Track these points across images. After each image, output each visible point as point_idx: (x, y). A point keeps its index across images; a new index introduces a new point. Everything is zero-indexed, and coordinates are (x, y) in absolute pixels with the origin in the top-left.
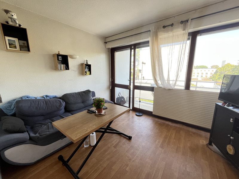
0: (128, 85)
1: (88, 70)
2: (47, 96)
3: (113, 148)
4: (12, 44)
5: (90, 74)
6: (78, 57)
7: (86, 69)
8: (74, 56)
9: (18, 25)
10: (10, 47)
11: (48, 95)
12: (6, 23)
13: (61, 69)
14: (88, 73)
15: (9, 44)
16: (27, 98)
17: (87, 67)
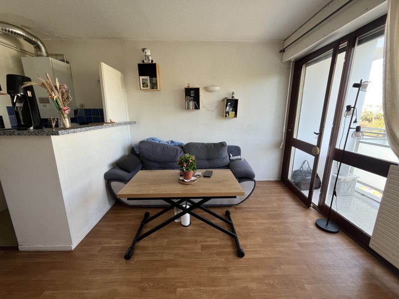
0: (314, 146)
1: (231, 109)
2: (172, 142)
3: (199, 246)
4: (145, 83)
5: (236, 115)
6: (218, 88)
7: (228, 108)
8: (212, 88)
9: (150, 62)
10: (143, 87)
11: (174, 140)
12: (142, 63)
13: (188, 108)
14: (232, 114)
15: (143, 84)
16: (152, 141)
17: (229, 104)
